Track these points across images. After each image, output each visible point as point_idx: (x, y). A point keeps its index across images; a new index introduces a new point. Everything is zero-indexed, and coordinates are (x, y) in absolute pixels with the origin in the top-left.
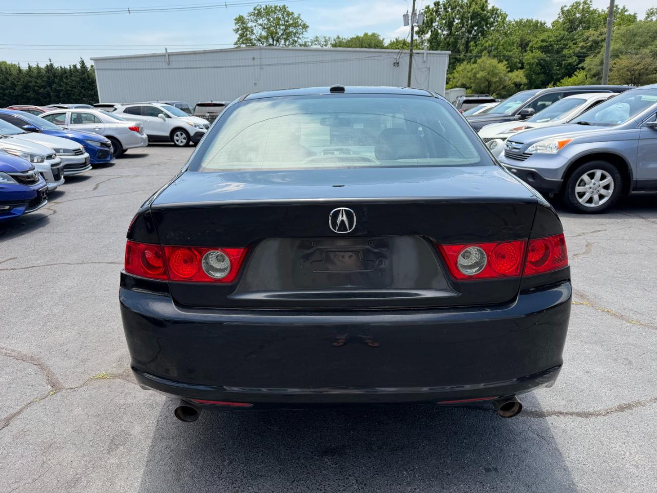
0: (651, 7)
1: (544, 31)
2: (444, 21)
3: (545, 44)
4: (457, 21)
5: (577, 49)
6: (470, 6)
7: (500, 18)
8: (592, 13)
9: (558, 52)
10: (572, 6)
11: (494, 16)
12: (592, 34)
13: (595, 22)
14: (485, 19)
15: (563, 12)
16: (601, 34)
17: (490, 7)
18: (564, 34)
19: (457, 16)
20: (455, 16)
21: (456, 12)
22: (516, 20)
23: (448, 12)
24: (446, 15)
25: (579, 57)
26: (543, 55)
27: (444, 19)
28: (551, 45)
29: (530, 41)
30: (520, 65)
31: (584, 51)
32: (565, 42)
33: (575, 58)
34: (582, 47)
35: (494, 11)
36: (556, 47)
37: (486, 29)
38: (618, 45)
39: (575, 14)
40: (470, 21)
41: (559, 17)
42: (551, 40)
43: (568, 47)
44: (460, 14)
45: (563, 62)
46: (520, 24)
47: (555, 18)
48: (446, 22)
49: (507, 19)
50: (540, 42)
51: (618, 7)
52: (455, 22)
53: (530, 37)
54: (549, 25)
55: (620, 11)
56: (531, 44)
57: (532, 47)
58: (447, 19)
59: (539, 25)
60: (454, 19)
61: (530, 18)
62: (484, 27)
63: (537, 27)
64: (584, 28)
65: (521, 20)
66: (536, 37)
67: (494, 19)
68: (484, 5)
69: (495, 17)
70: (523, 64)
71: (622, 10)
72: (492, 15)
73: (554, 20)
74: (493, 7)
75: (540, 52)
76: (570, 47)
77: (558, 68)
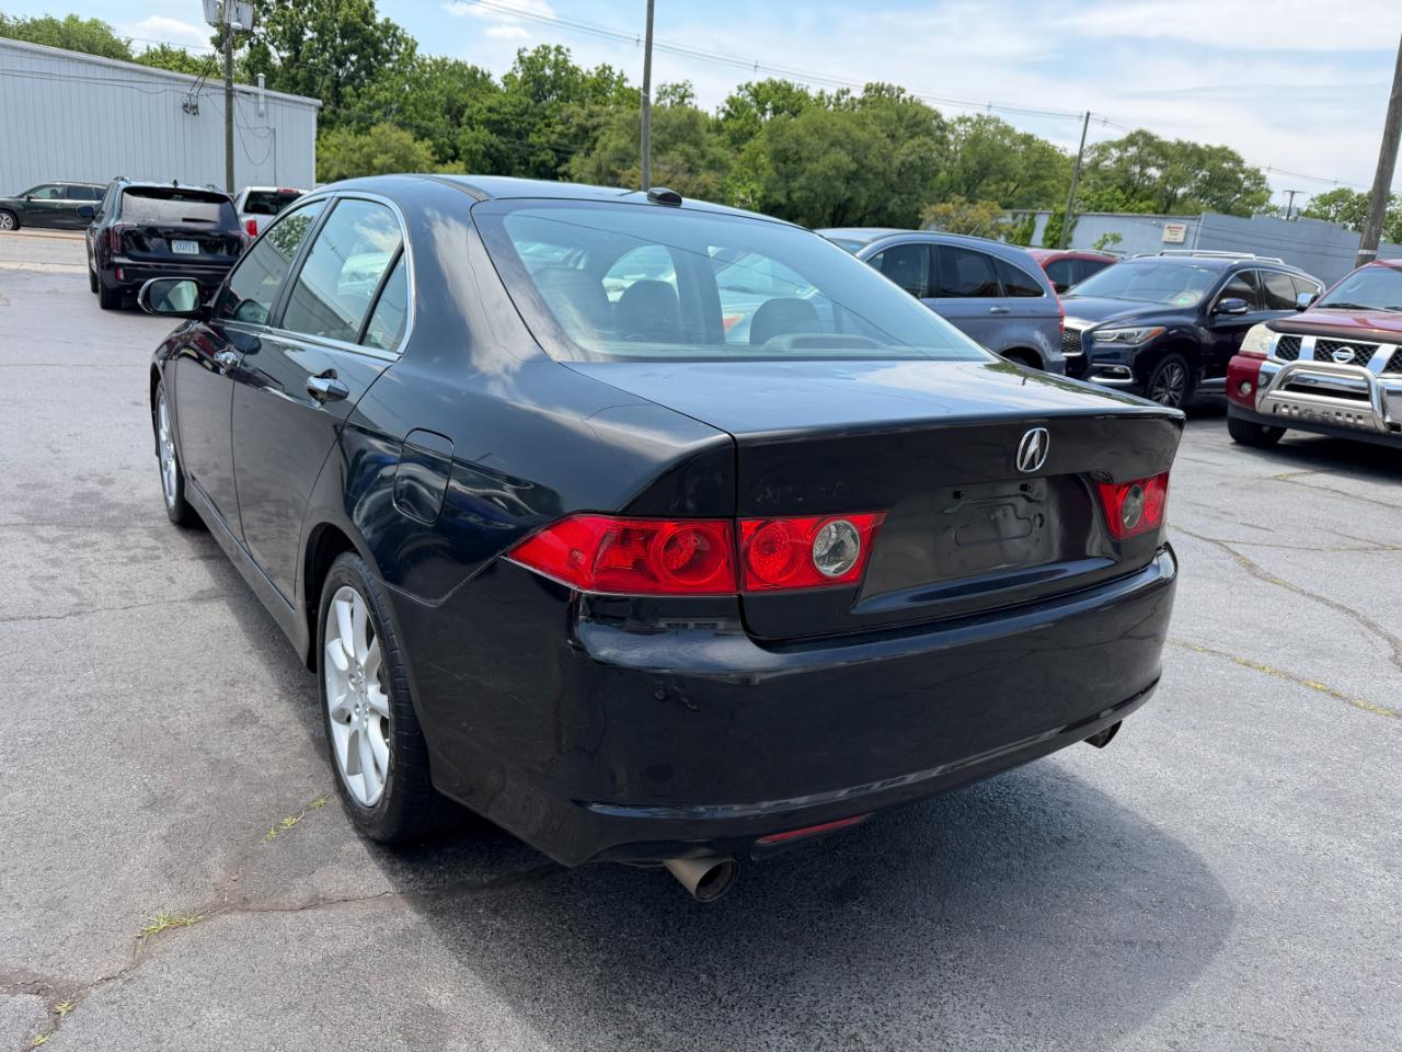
0: (662, 83)
1: (490, 91)
2: (280, 28)
3: (495, 117)
4: (309, 34)
5: (554, 137)
6: (338, 6)
7: (403, 46)
8: (572, 73)
9: (520, 135)
10: (537, 52)
11: (390, 40)
12: (575, 112)
13: (579, 91)
14: (374, 44)
15: (521, 60)
16: (591, 116)
17: (379, 19)
18: (528, 105)
19: (310, 23)
20: (306, 22)
21: (306, 12)
22: (434, 57)
23: (286, 8)
24: (283, 16)
25: (557, 151)
26: (494, 139)
27: (279, 24)
28: (507, 121)
29: (466, 106)
30: (451, 152)
31: (565, 141)
32: (532, 120)
33: (551, 153)
34: (562, 135)
35: (389, 29)
36: (515, 126)
37: (375, 64)
38: (623, 141)
39: (543, 68)
40: (338, 40)
41: (514, 68)
42: (506, 110)
43: (536, 129)
44: (314, 19)
45: (532, 159)
46: (441, 65)
47: (508, 69)
48: (284, 32)
49: (418, 52)
50: (485, 111)
51: (613, 70)
52: (305, 34)
53: (464, 98)
54: (497, 80)
55: (615, 78)
56: (468, 112)
57: (470, 118)
58: (287, 26)
59: (479, 76)
60: (302, 28)
61: (461, 59)
62: (372, 60)
63: (475, 80)
64: (561, 98)
65: (444, 60)
66: (475, 98)
67: (391, 47)
68: (366, 11)
69: (393, 42)
70: (456, 149)
71: (619, 77)
72: (386, 38)
73: (507, 73)
74: (387, 20)
75: (486, 131)
76: (540, 130)
77: (523, 168)
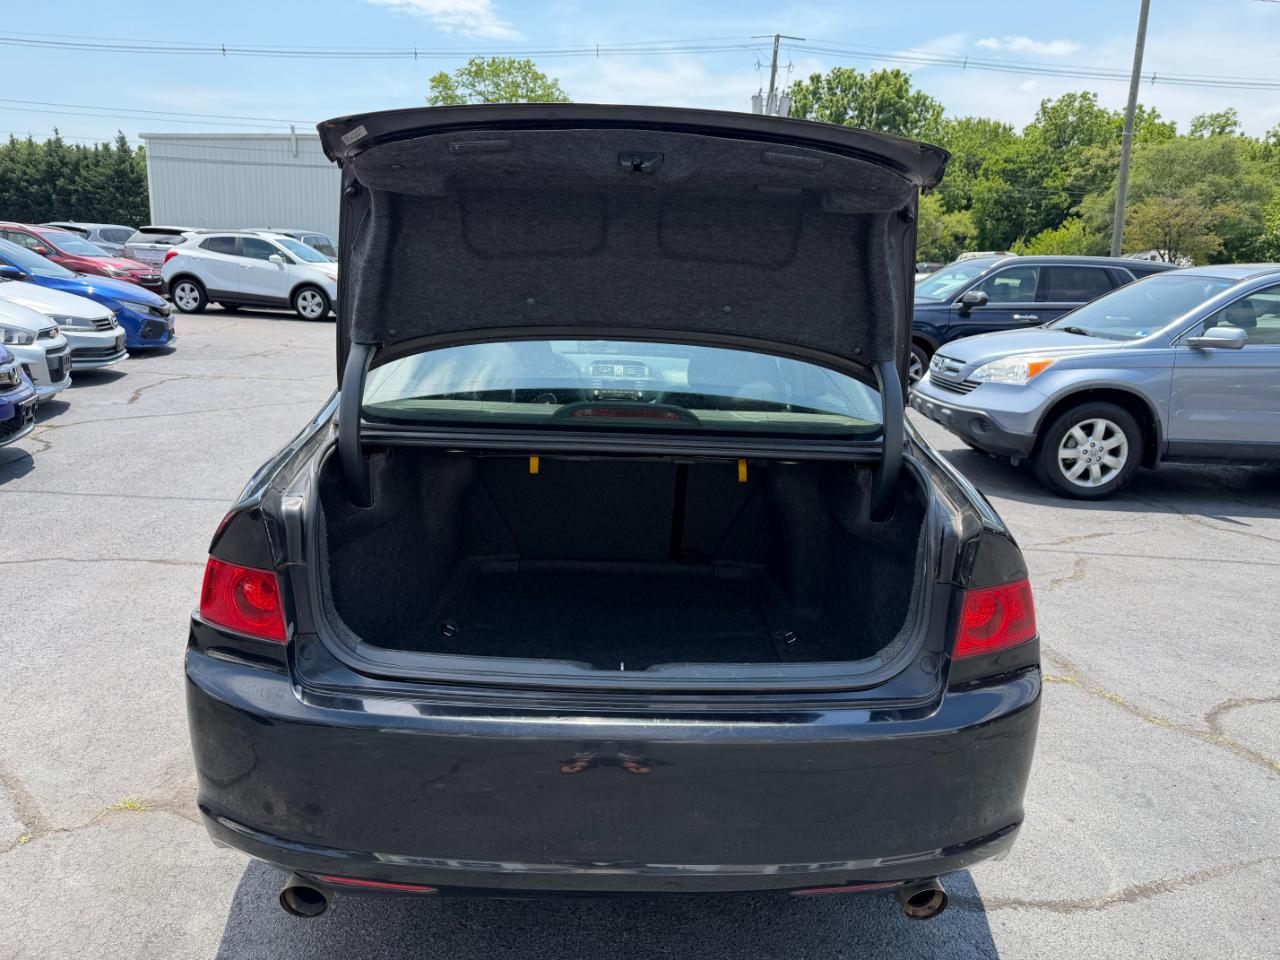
0: (1199, 114)
1: (1010, 143)
2: (828, 112)
3: (1010, 166)
4: (851, 113)
5: (1069, 180)
6: (877, 86)
7: (931, 112)
8: (1097, 117)
9: (1034, 182)
10: (1061, 101)
11: (919, 109)
12: (1096, 153)
13: (1102, 133)
14: (903, 113)
15: (1044, 110)
16: (1112, 155)
17: (912, 93)
18: (1046, 151)
19: (852, 104)
20: (849, 104)
21: (850, 96)
22: (959, 119)
23: (835, 94)
24: (831, 101)
25: (1071, 195)
26: (1007, 187)
27: (827, 108)
28: (1022, 169)
29: (983, 159)
30: (964, 202)
31: (1082, 183)
32: (1047, 166)
33: (1064, 195)
34: (1077, 178)
35: (920, 101)
36: (1031, 173)
37: (904, 131)
38: (1142, 177)
39: (1066, 116)
40: (874, 115)
41: (1038, 119)
42: (1023, 159)
43: (1051, 174)
44: (857, 100)
45: (1044, 202)
46: (966, 126)
47: (1031, 120)
48: (831, 115)
49: (943, 116)
50: (1001, 162)
51: (1143, 109)
52: (847, 114)
53: (981, 153)
54: (1018, 132)
55: (1146, 116)
56: (985, 165)
57: (986, 170)
58: (834, 109)
59: (1001, 130)
60: (845, 109)
61: (984, 117)
62: (901, 128)
63: (997, 134)
64: (1082, 143)
65: (969, 120)
66: (994, 151)
67: (920, 115)
68: (901, 86)
69: (922, 111)
70: (969, 199)
71: (1149, 115)
72: (916, 107)
73: (1028, 123)
74: (919, 92)
75: (1001, 180)
76: (1055, 175)
77: (1034, 211)
